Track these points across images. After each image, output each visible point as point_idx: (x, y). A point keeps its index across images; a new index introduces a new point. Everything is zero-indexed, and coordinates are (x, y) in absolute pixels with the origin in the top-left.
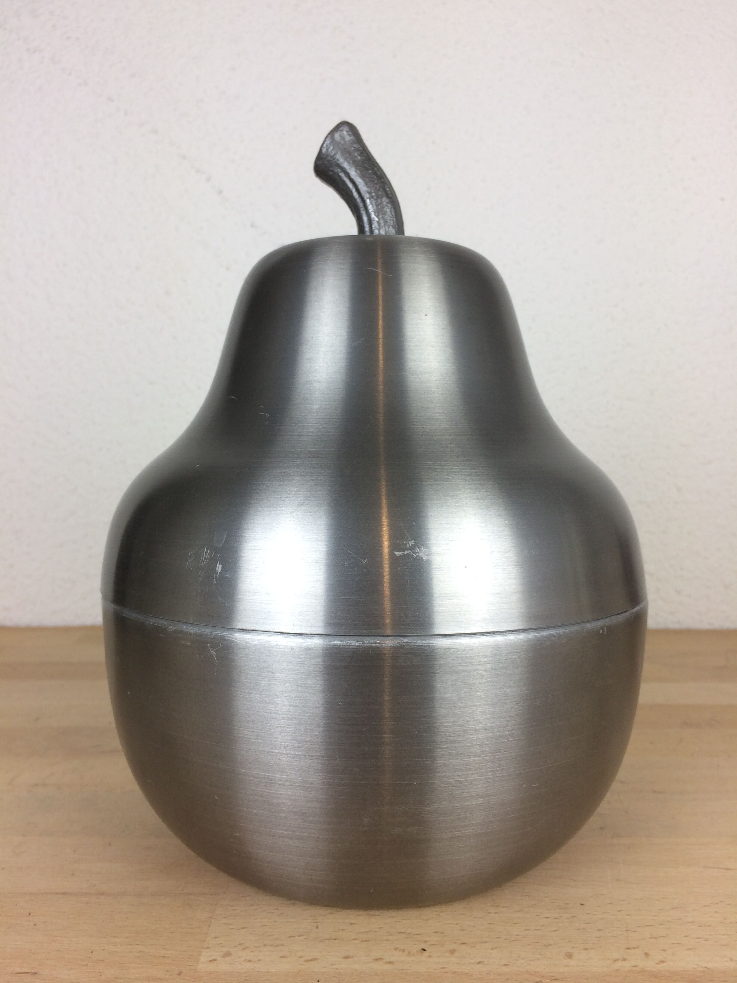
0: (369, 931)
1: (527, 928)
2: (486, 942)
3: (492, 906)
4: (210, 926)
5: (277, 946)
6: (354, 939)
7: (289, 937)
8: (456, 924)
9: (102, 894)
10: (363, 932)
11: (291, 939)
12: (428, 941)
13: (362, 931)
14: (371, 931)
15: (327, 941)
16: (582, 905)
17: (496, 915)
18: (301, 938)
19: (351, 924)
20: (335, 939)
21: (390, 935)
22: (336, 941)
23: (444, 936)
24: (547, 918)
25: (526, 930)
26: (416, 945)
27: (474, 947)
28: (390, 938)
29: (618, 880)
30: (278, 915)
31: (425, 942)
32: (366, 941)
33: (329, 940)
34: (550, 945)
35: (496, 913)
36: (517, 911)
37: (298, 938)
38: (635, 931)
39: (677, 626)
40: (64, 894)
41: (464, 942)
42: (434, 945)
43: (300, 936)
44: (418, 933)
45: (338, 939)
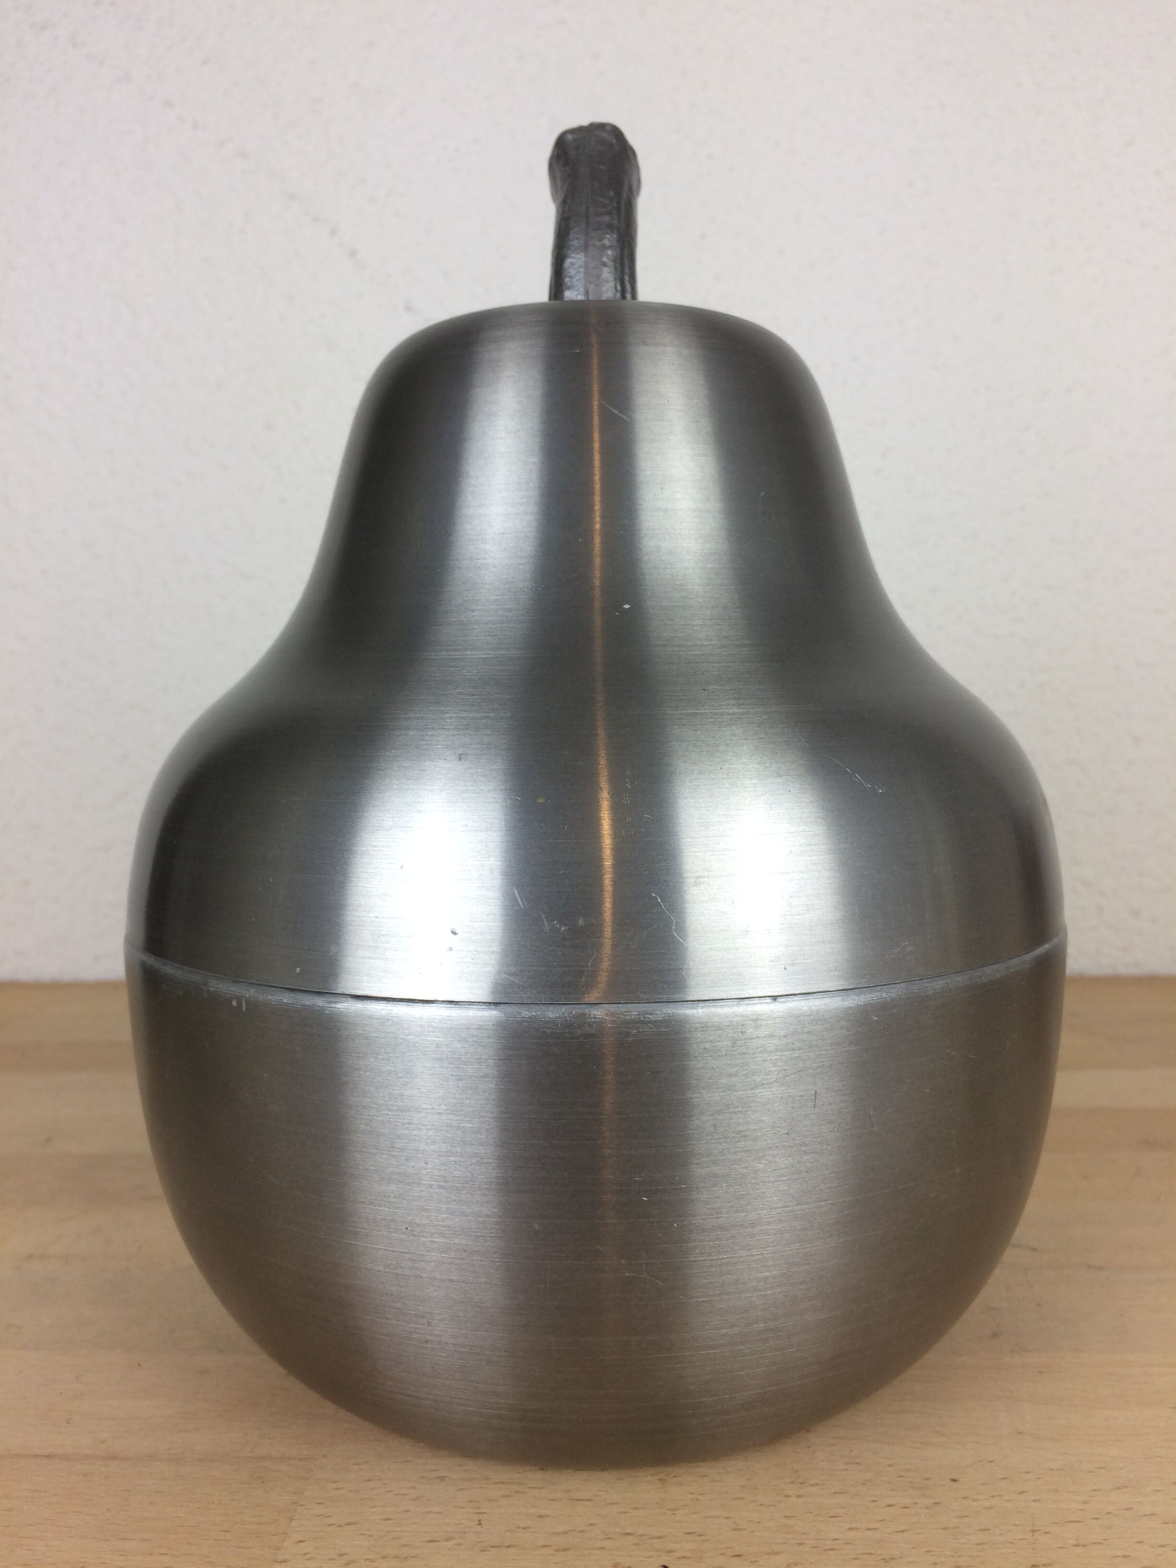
0: (570, 1531)
1: (853, 1526)
2: (777, 1553)
3: (792, 1483)
4: (292, 1519)
5: (405, 1558)
6: (544, 1546)
7: (429, 1541)
8: (727, 1518)
9: (114, 1458)
10: (558, 1533)
11: (433, 1544)
12: (674, 1551)
13: (558, 1531)
14: (574, 1530)
15: (494, 1549)
16: (954, 1480)
17: (799, 1500)
18: (450, 1544)
19: (540, 1516)
20: (509, 1547)
21: (607, 1538)
22: (512, 1550)
23: (704, 1541)
24: (889, 1506)
25: (850, 1529)
26: (651, 1557)
27: (756, 1562)
28: (608, 1544)
29: (1019, 1433)
30: (414, 1500)
31: (669, 1552)
32: (564, 1550)
33: (499, 1547)
34: (892, 1559)
35: (798, 1496)
36: (836, 1493)
37: (445, 1543)
38: (1047, 1533)
39: (1133, 971)
40: (48, 1456)
41: (738, 1554)
42: (683, 1558)
43: (447, 1540)
44: (657, 1534)
45: (514, 1546)
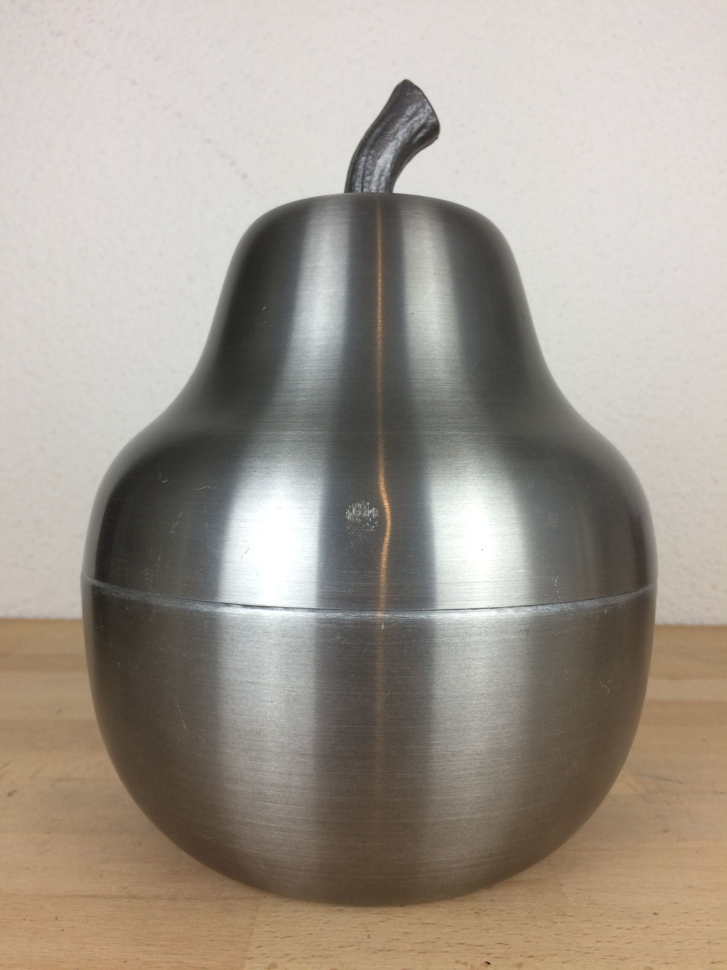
0: (425, 941)
1: (598, 940)
2: (555, 955)
3: (557, 915)
4: (251, 934)
5: (326, 957)
6: (411, 951)
7: (340, 947)
8: (520, 935)
9: (134, 897)
10: (419, 943)
11: (342, 949)
12: (491, 954)
13: (418, 942)
14: (428, 941)
15: (380, 952)
16: (655, 914)
17: (563, 925)
18: (352, 948)
19: (406, 933)
20: (389, 951)
21: (449, 946)
22: (391, 953)
23: (509, 948)
24: (619, 928)
25: (597, 941)
26: (478, 957)
27: (543, 960)
28: (449, 949)
29: (690, 887)
30: (325, 923)
31: (488, 954)
32: (424, 953)
33: (383, 951)
34: (626, 959)
35: (562, 923)
36: (585, 921)
37: (349, 948)
38: (717, 944)
39: (713, 622)
40: (94, 896)
41: (531, 955)
42: (498, 957)
43: (350, 946)
44: (479, 944)
45: (393, 950)
